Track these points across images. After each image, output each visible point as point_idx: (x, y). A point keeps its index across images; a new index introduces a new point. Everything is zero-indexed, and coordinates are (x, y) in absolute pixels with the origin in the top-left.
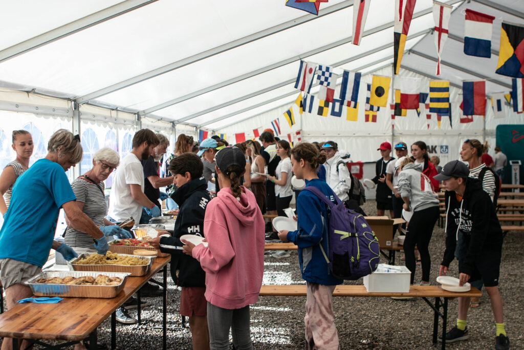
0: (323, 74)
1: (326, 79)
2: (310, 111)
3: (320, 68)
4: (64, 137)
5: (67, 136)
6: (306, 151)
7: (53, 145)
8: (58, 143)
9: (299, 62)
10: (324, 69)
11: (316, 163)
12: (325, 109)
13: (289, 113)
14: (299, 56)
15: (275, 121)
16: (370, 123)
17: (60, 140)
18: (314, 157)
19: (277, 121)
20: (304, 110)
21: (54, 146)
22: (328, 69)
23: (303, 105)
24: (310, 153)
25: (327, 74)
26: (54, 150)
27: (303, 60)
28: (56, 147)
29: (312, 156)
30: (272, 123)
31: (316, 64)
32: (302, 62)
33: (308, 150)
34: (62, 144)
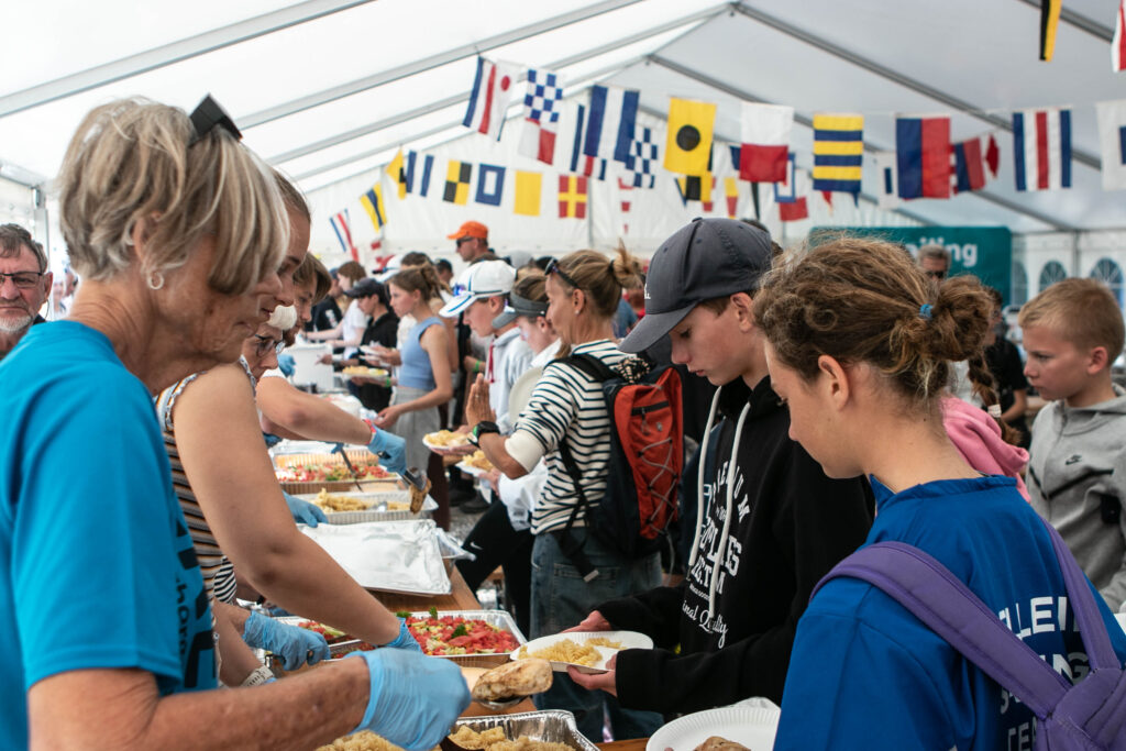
0: (540, 92)
1: (548, 105)
2: (424, 193)
3: (532, 76)
4: (130, 153)
5: (144, 141)
6: (838, 304)
7: (89, 229)
8: (112, 207)
9: (474, 59)
10: (541, 80)
11: (925, 357)
12: (461, 187)
13: (373, 197)
14: (475, 45)
15: (340, 217)
16: (571, 220)
17: (115, 183)
18: (900, 329)
19: (344, 216)
20: (409, 189)
21: (97, 239)
22: (551, 80)
23: (405, 179)
24: (868, 309)
25: (550, 93)
26: (107, 261)
27: (484, 55)
28: (115, 238)
29: (888, 324)
30: (332, 221)
31: (521, 66)
32: (481, 62)
33: (845, 290)
34: (141, 201)
